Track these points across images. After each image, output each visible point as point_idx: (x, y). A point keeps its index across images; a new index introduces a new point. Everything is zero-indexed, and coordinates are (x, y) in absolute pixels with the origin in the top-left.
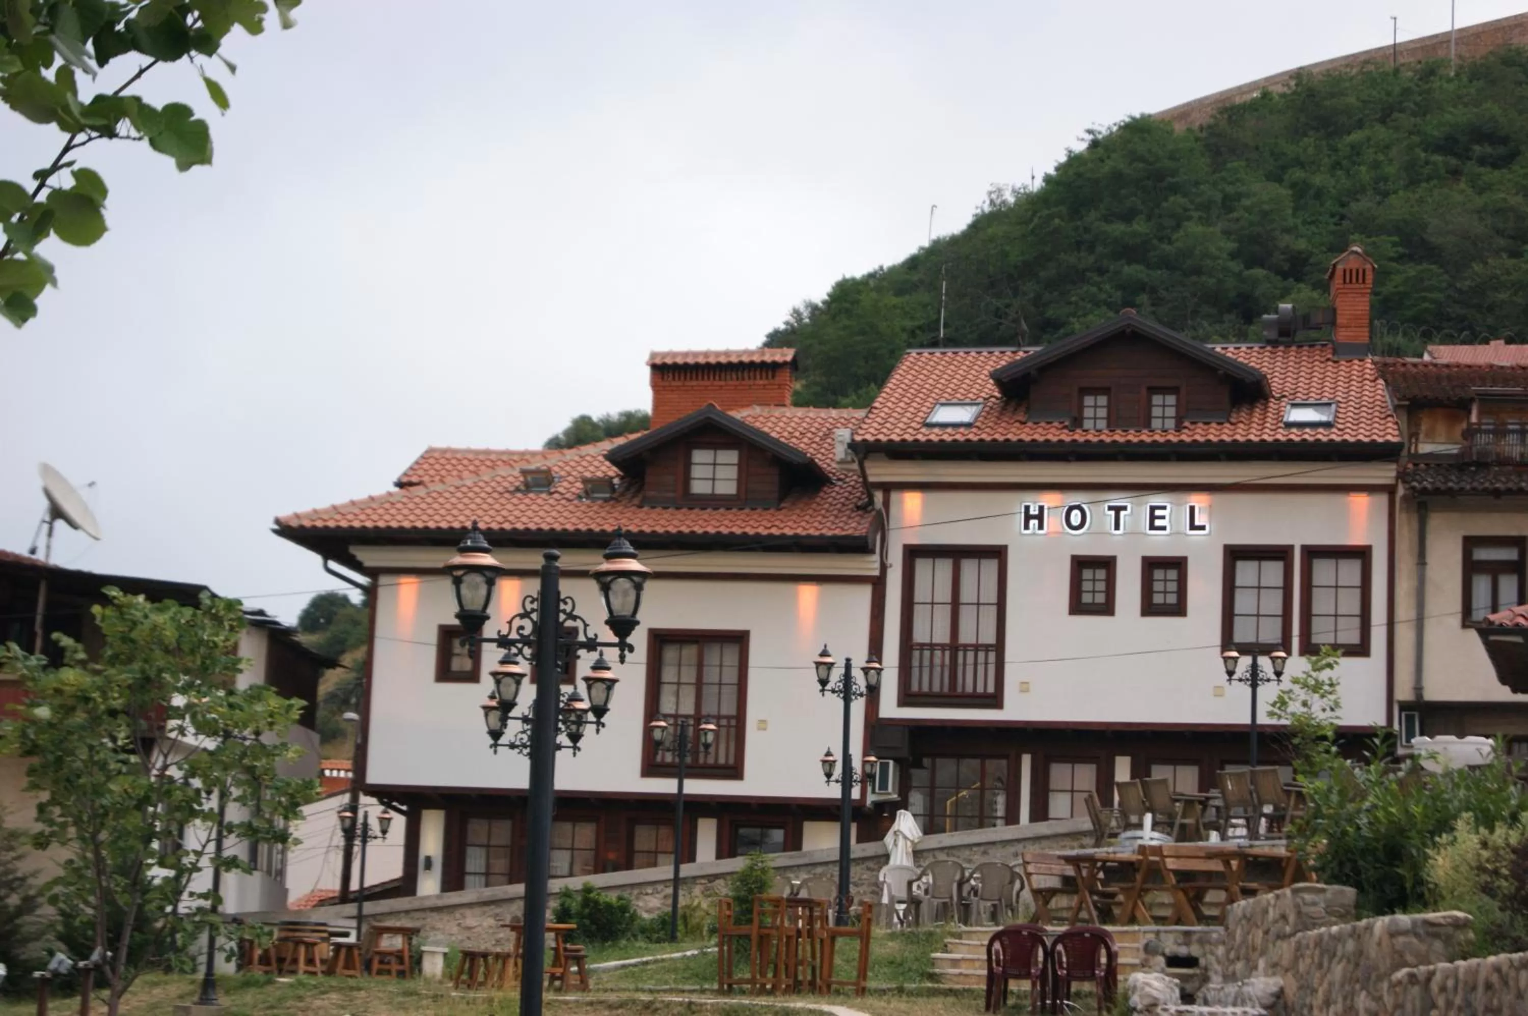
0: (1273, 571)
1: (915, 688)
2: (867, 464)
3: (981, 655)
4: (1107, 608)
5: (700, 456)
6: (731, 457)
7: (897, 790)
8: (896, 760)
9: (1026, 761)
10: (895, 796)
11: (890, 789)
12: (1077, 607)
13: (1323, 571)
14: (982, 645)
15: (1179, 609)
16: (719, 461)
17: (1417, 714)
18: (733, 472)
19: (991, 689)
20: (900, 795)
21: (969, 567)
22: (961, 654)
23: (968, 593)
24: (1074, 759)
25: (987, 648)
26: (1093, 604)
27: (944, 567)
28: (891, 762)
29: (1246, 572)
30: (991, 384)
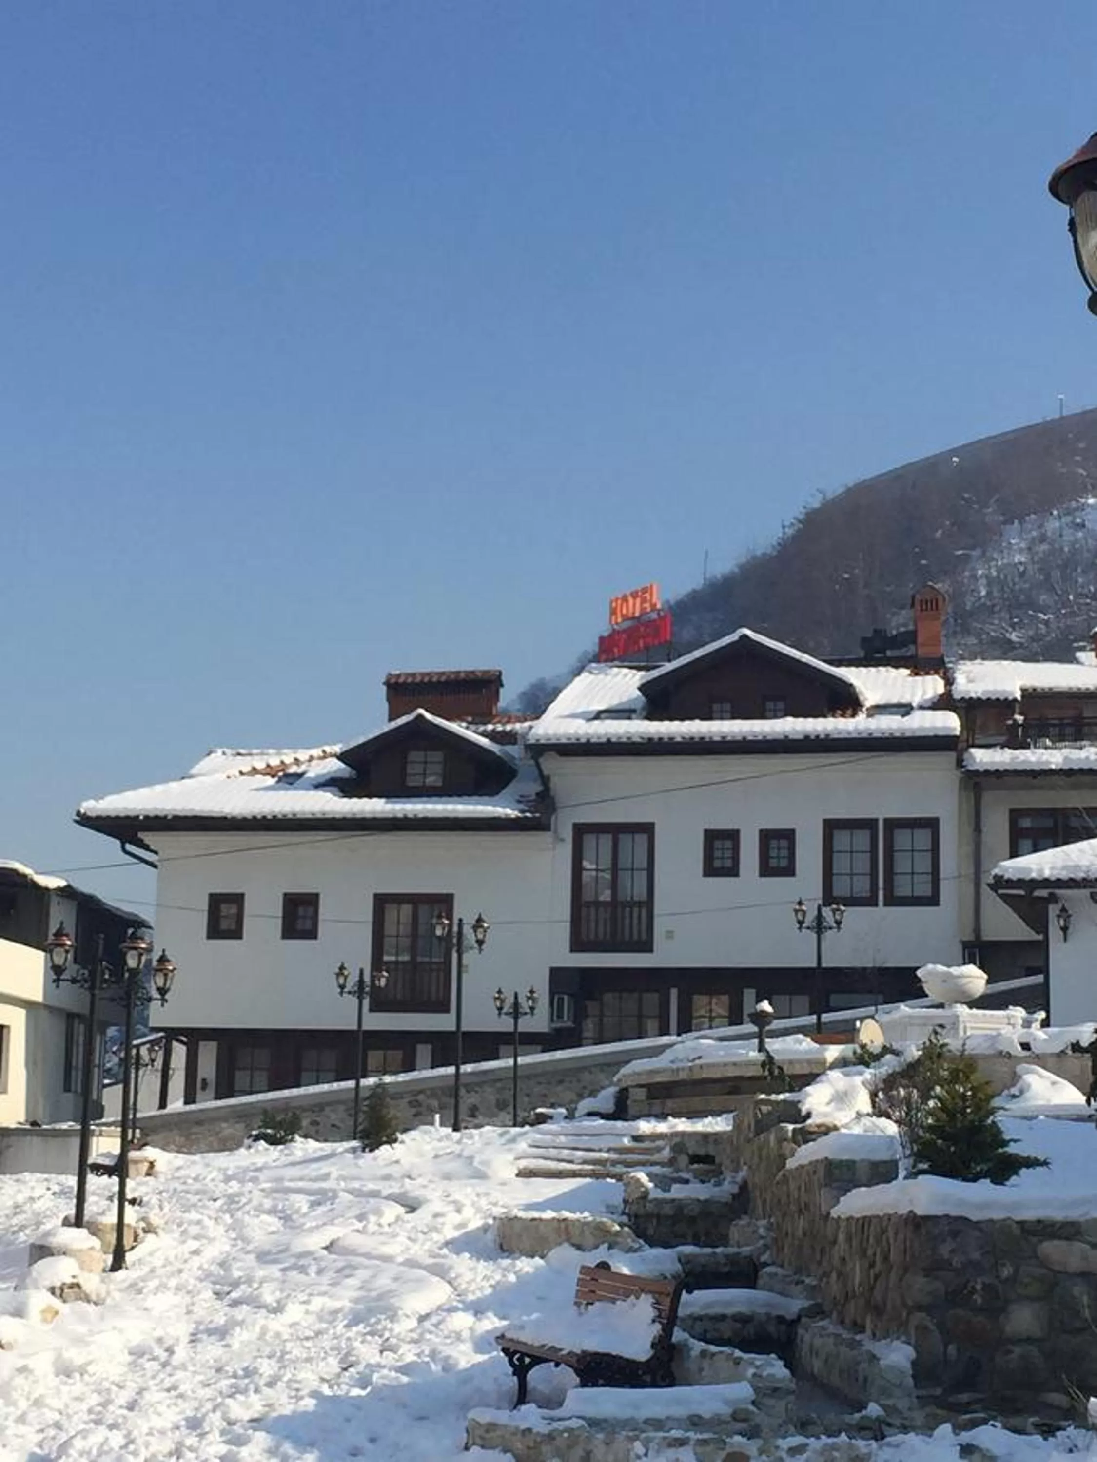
0: (862, 839)
1: (584, 937)
2: (541, 760)
3: (636, 910)
4: (733, 871)
5: (415, 756)
6: (437, 756)
7: (572, 1018)
8: (571, 995)
9: (674, 993)
10: (570, 1024)
11: (565, 1018)
12: (710, 871)
13: (902, 838)
14: (635, 903)
15: (789, 871)
16: (429, 760)
17: (977, 951)
18: (439, 768)
19: (644, 936)
20: (574, 1022)
21: (625, 840)
22: (619, 910)
23: (624, 861)
24: (711, 993)
25: (640, 904)
26: (723, 868)
27: (606, 841)
28: (566, 997)
29: (842, 839)
30: (638, 693)
